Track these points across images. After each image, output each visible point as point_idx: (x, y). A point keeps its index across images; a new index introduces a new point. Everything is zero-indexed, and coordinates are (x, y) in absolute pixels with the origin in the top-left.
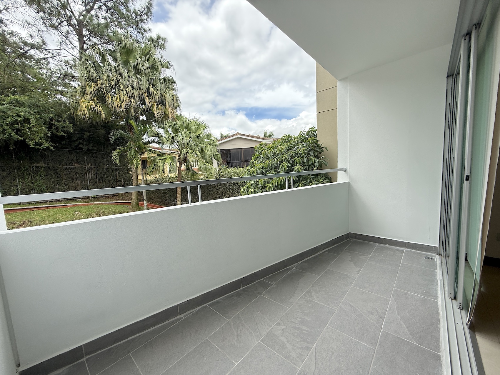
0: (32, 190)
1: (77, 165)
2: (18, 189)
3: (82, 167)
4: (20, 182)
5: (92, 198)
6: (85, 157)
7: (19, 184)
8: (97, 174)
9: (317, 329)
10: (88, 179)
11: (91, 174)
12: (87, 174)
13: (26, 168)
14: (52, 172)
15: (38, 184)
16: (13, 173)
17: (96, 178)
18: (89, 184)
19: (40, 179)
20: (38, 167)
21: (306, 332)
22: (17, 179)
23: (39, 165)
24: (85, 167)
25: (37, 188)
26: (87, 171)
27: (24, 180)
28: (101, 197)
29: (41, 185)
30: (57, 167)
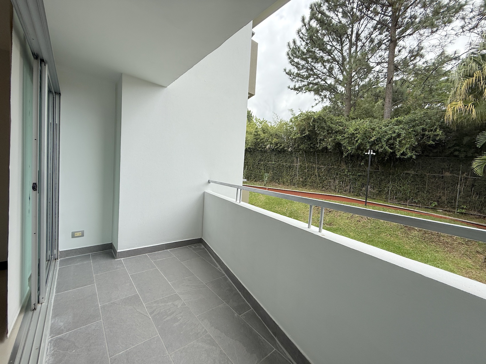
0: (399, 193)
1: (448, 174)
2: (389, 190)
3: (454, 176)
4: (391, 185)
5: (458, 212)
6: (461, 166)
7: (391, 186)
8: (473, 186)
9: (161, 325)
10: (458, 190)
11: (465, 186)
12: (459, 184)
13: (398, 174)
14: (418, 180)
15: (404, 188)
16: (389, 177)
17: (472, 190)
18: (458, 196)
19: (407, 184)
20: (408, 174)
21: (165, 317)
22: (390, 182)
23: (409, 172)
24: (457, 176)
25: (403, 192)
26: (459, 181)
27: (395, 183)
28: (472, 214)
29: (406, 189)
30: (425, 175)
